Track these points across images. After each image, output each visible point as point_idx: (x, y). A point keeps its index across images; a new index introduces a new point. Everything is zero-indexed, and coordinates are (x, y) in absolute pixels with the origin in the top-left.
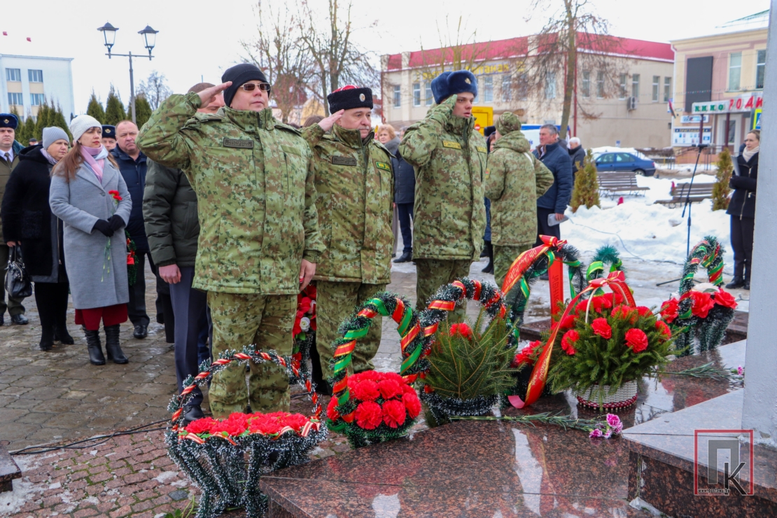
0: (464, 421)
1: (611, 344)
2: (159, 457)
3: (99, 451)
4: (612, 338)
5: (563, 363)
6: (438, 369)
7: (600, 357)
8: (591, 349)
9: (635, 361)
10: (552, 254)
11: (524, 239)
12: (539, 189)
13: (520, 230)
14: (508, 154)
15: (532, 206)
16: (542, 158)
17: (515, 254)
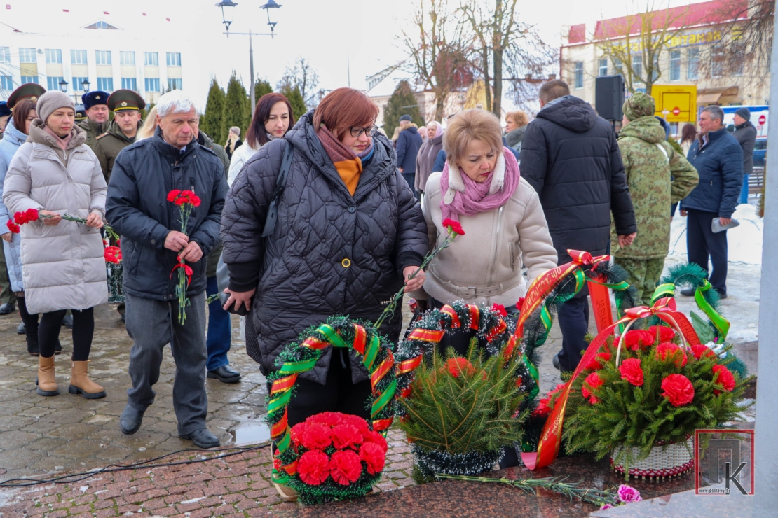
0: (450, 481)
1: (638, 392)
2: (153, 498)
3: (90, 487)
4: (642, 387)
5: (582, 414)
6: (416, 414)
7: (626, 410)
8: (616, 399)
9: (670, 417)
10: (583, 273)
11: (650, 251)
12: (676, 190)
13: (645, 239)
14: (634, 145)
15: (662, 210)
16: (703, 149)
17: (640, 269)
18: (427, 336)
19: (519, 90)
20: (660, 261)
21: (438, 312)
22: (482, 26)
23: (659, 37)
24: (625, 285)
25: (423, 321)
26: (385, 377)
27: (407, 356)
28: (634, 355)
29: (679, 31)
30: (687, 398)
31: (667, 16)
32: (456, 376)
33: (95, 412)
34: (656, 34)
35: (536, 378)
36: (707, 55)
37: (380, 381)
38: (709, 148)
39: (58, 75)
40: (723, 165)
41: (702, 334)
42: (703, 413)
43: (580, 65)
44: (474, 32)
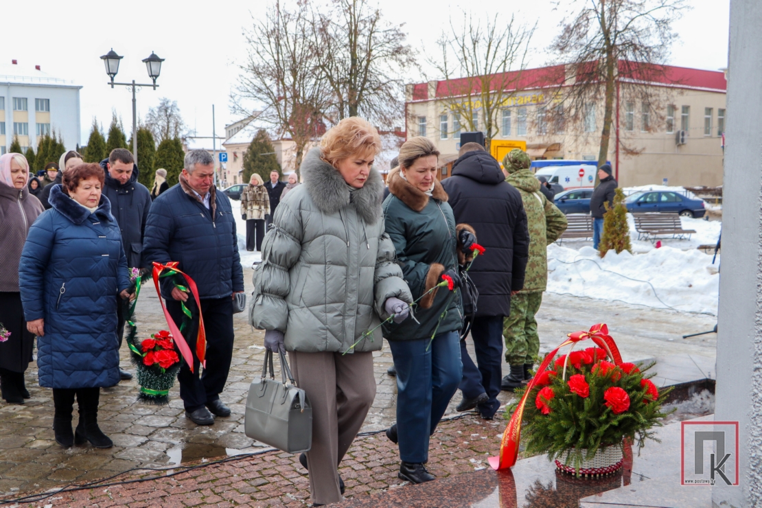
1: (587, 403)
4: (589, 397)
5: (537, 423)
7: (576, 418)
8: (567, 409)
9: (614, 422)
12: (550, 233)
13: (529, 276)
15: (541, 250)
17: (523, 302)
20: (539, 295)
22: (338, 83)
28: (579, 372)
30: (626, 406)
34: (494, 94)
42: (638, 418)
43: (423, 119)
44: (332, 88)
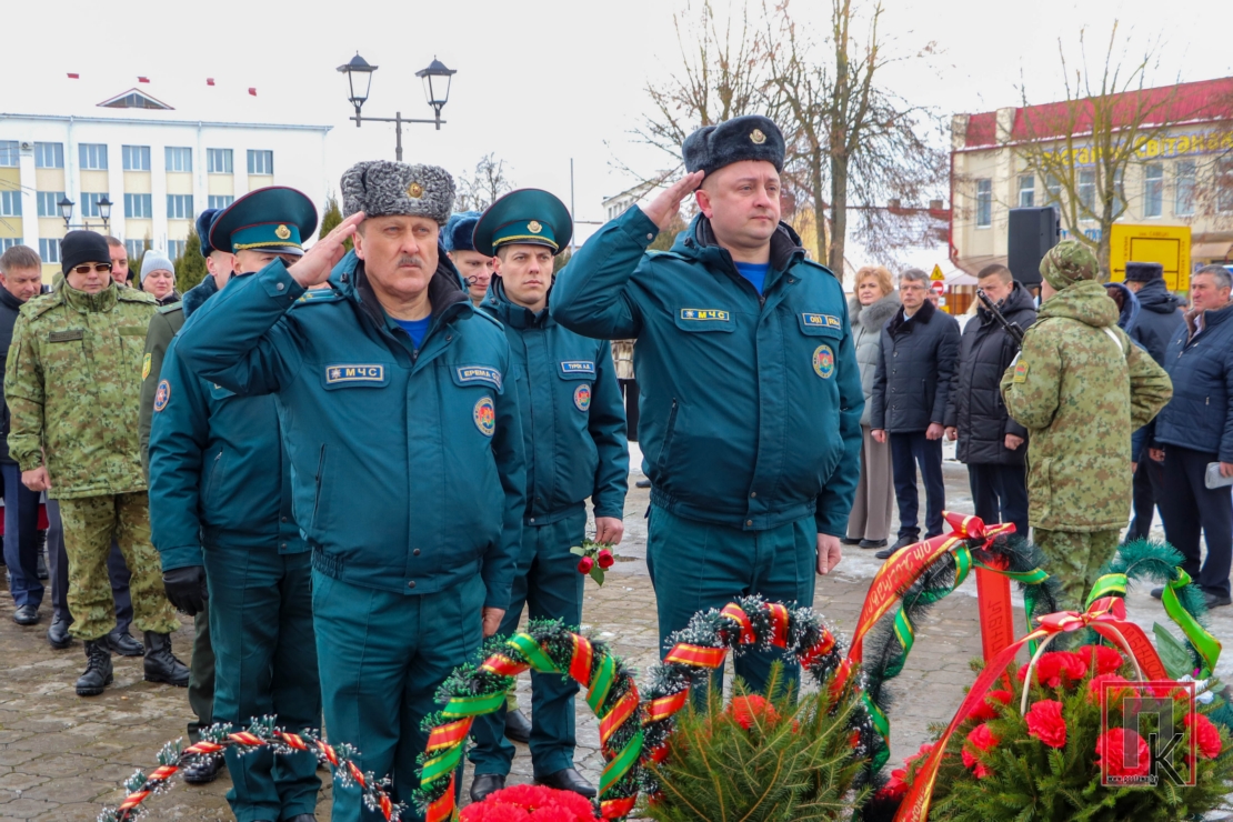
1: (1056, 758)
4: (1063, 749)
5: (961, 796)
6: (676, 791)
7: (1035, 788)
8: (1018, 769)
9: (1110, 801)
10: (968, 554)
11: (1102, 516)
12: (1138, 410)
13: (1093, 496)
14: (1069, 331)
15: (1119, 444)
16: (1194, 341)
17: (1079, 549)
18: (697, 657)
19: (876, 228)
20: (1112, 537)
21: (716, 615)
22: (811, 112)
23: (1124, 139)
24: (1039, 575)
25: (690, 630)
26: (622, 727)
27: (662, 690)
28: (1052, 696)
29: (1159, 129)
31: (1138, 104)
32: (746, 727)
33: (117, 783)
34: (1120, 133)
35: (885, 734)
36: (1207, 174)
37: (615, 734)
38: (1205, 340)
39: (55, 188)
40: (1229, 369)
41: (1173, 662)
42: (1165, 795)
43: (985, 184)
44: (798, 122)
